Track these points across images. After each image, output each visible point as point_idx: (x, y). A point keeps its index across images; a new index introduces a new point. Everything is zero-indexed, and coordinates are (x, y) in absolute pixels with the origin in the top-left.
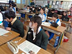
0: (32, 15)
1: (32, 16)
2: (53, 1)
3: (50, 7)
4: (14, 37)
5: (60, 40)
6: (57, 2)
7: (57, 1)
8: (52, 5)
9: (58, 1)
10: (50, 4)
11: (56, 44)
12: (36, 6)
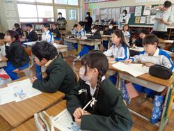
0: (92, 44)
1: (93, 47)
4: (52, 101)
5: (165, 105)
7: (153, 6)
8: (142, 15)
11: (155, 117)
12: (103, 21)
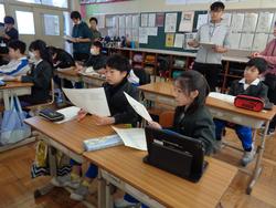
2: (179, 14)
3: (167, 45)
6: (200, 16)
10: (169, 27)
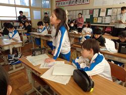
7: (107, 9)
8: (99, 16)
9: (109, 9)
